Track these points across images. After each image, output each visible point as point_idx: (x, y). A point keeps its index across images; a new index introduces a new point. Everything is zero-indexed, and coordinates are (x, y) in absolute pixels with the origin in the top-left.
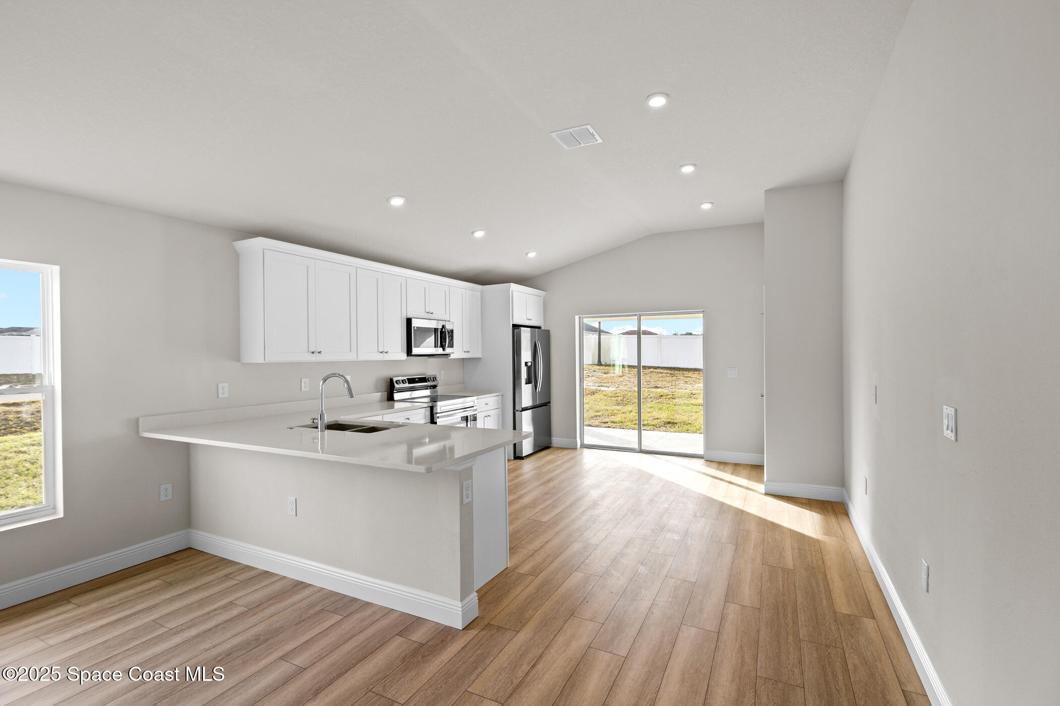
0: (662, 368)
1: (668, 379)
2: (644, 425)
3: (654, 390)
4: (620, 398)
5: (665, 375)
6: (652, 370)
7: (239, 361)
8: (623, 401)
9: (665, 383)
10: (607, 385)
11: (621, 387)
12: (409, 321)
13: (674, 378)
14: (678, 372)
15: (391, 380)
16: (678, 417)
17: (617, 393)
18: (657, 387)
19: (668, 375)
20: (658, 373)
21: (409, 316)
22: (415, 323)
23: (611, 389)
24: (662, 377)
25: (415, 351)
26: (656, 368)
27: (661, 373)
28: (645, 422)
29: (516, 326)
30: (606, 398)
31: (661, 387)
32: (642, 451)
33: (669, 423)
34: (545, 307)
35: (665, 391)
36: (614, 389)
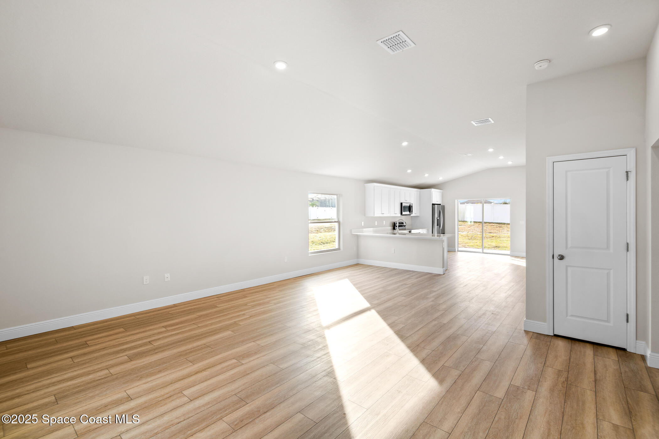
0: (494, 223)
1: (497, 229)
2: (484, 247)
3: (489, 234)
4: (470, 237)
5: (496, 226)
6: (487, 224)
7: (365, 216)
8: (472, 238)
9: (495, 231)
10: (462, 231)
11: (470, 232)
12: (401, 204)
13: (501, 228)
14: (504, 225)
15: (394, 223)
16: (501, 245)
17: (468, 235)
18: (490, 233)
19: (497, 227)
20: (491, 225)
21: (401, 202)
22: (403, 205)
23: (464, 233)
24: (493, 228)
25: (404, 213)
26: (490, 223)
27: (493, 226)
28: (485, 246)
29: (433, 204)
30: (462, 237)
31: (493, 233)
32: (483, 253)
33: (496, 247)
34: (443, 197)
35: (495, 235)
36: (466, 233)
